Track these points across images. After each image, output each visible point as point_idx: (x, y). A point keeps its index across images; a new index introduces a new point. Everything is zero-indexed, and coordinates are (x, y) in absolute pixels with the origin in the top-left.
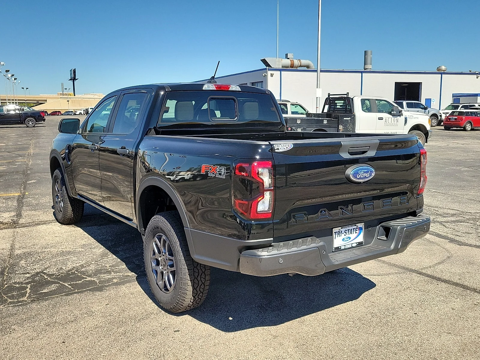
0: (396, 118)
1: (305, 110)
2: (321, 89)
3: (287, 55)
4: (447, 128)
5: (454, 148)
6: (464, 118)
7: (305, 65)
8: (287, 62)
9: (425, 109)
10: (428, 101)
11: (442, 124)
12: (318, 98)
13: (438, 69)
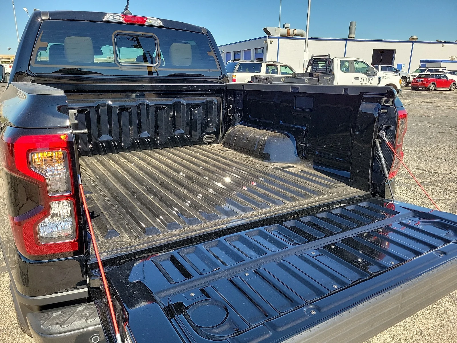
0: (370, 78)
1: (293, 71)
2: (308, 53)
3: (284, 25)
4: (414, 89)
5: (419, 105)
6: (429, 80)
7: (300, 34)
8: (284, 31)
9: (397, 72)
10: (400, 65)
11: (410, 85)
12: (305, 61)
13: (411, 38)
